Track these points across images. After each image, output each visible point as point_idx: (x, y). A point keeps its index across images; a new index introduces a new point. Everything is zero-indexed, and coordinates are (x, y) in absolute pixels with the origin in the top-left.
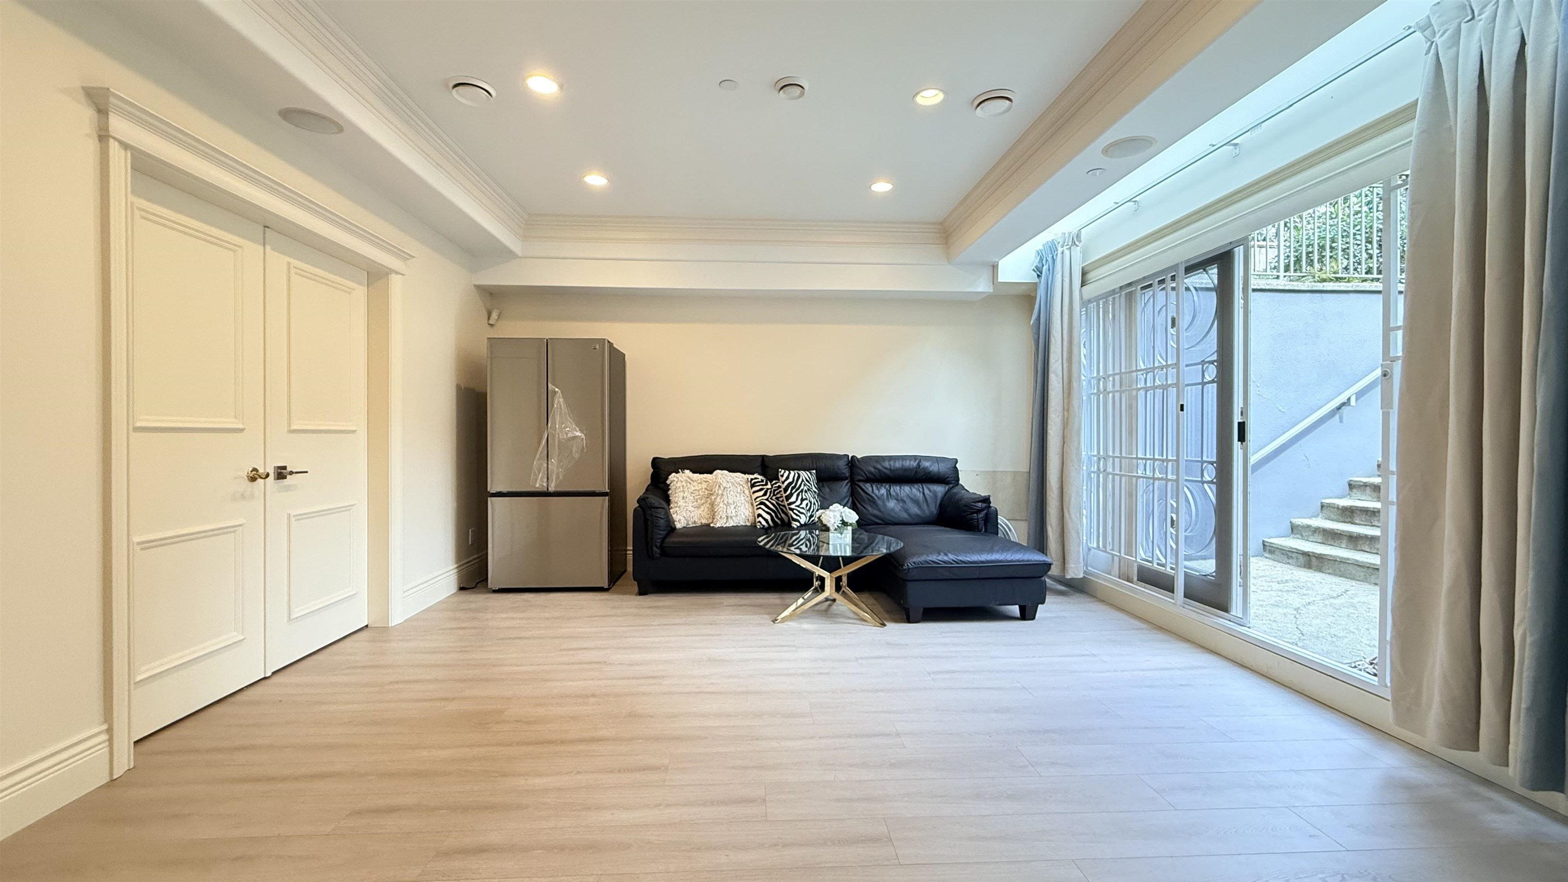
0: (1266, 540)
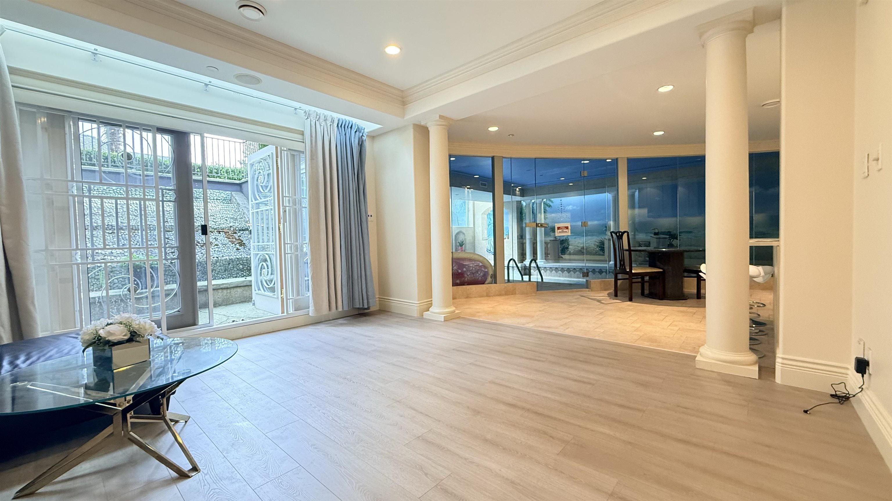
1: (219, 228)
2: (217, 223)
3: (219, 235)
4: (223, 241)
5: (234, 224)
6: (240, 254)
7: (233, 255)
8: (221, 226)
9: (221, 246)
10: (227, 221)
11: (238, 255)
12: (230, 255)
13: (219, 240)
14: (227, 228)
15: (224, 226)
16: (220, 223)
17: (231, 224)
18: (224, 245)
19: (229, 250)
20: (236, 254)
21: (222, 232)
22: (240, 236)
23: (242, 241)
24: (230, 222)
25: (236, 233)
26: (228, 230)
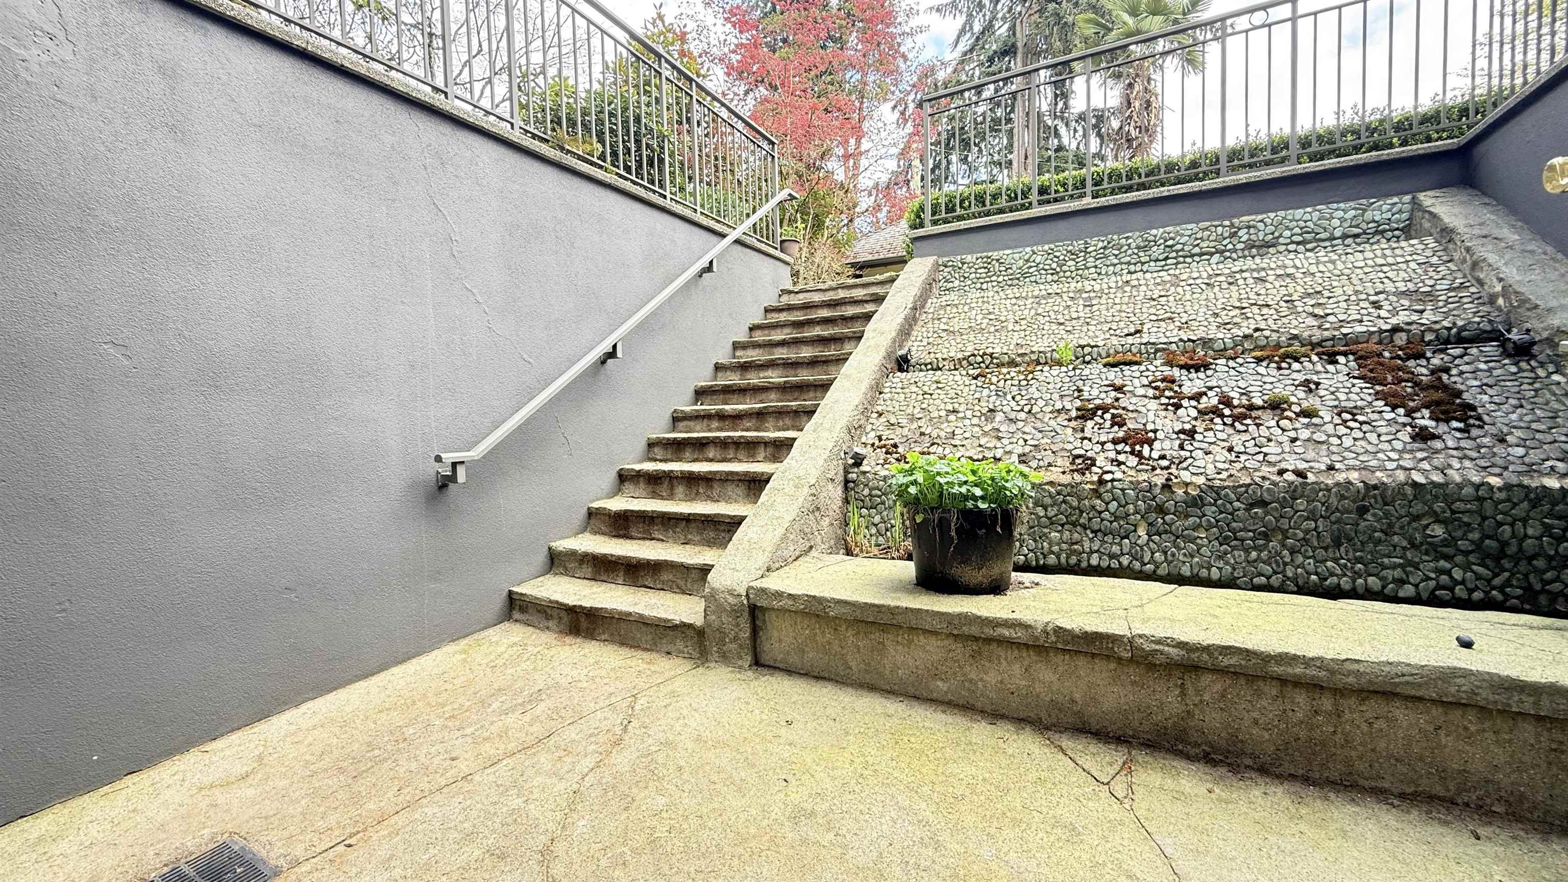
0: (515, 589)
1: (1333, 338)
2: (1331, 318)
3: (1331, 368)
4: (1342, 397)
5: (1415, 317)
6: (1440, 459)
7: (1391, 465)
8: (1345, 331)
9: (1327, 419)
10: (1379, 308)
11: (1425, 465)
12: (1374, 463)
13: (1322, 393)
14: (1375, 339)
15: (1359, 328)
16: (1342, 317)
17: (1402, 318)
18: (1346, 416)
19: (1372, 437)
20: (1408, 464)
21: (1345, 354)
22: (1447, 370)
23: (1459, 394)
24: (1394, 312)
25: (1422, 356)
26: (1380, 342)
